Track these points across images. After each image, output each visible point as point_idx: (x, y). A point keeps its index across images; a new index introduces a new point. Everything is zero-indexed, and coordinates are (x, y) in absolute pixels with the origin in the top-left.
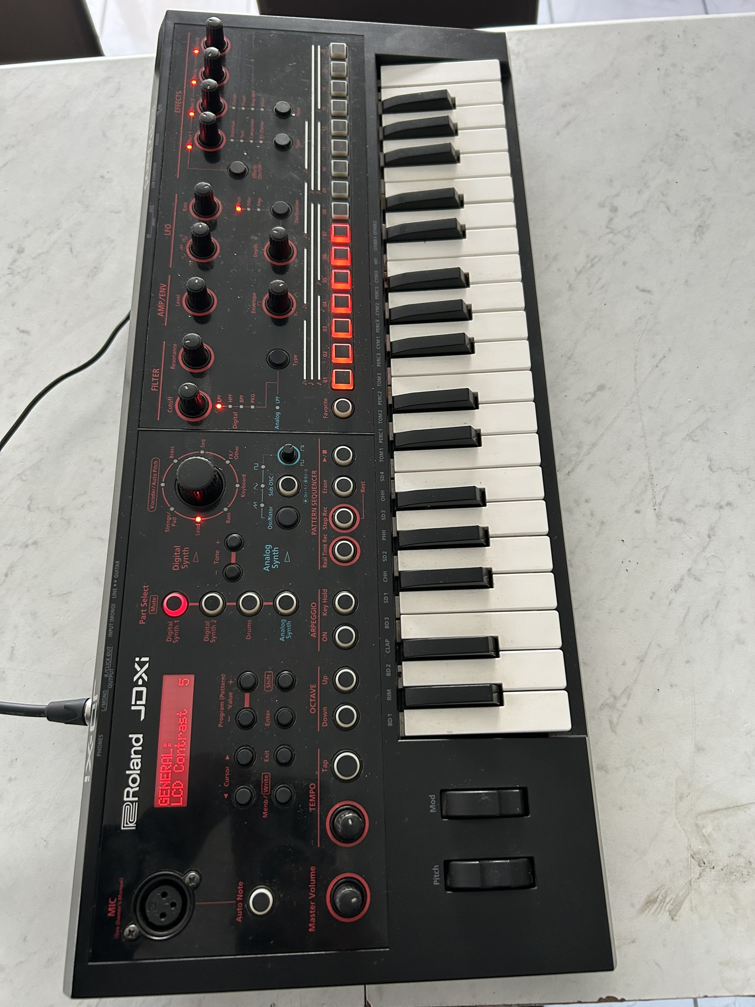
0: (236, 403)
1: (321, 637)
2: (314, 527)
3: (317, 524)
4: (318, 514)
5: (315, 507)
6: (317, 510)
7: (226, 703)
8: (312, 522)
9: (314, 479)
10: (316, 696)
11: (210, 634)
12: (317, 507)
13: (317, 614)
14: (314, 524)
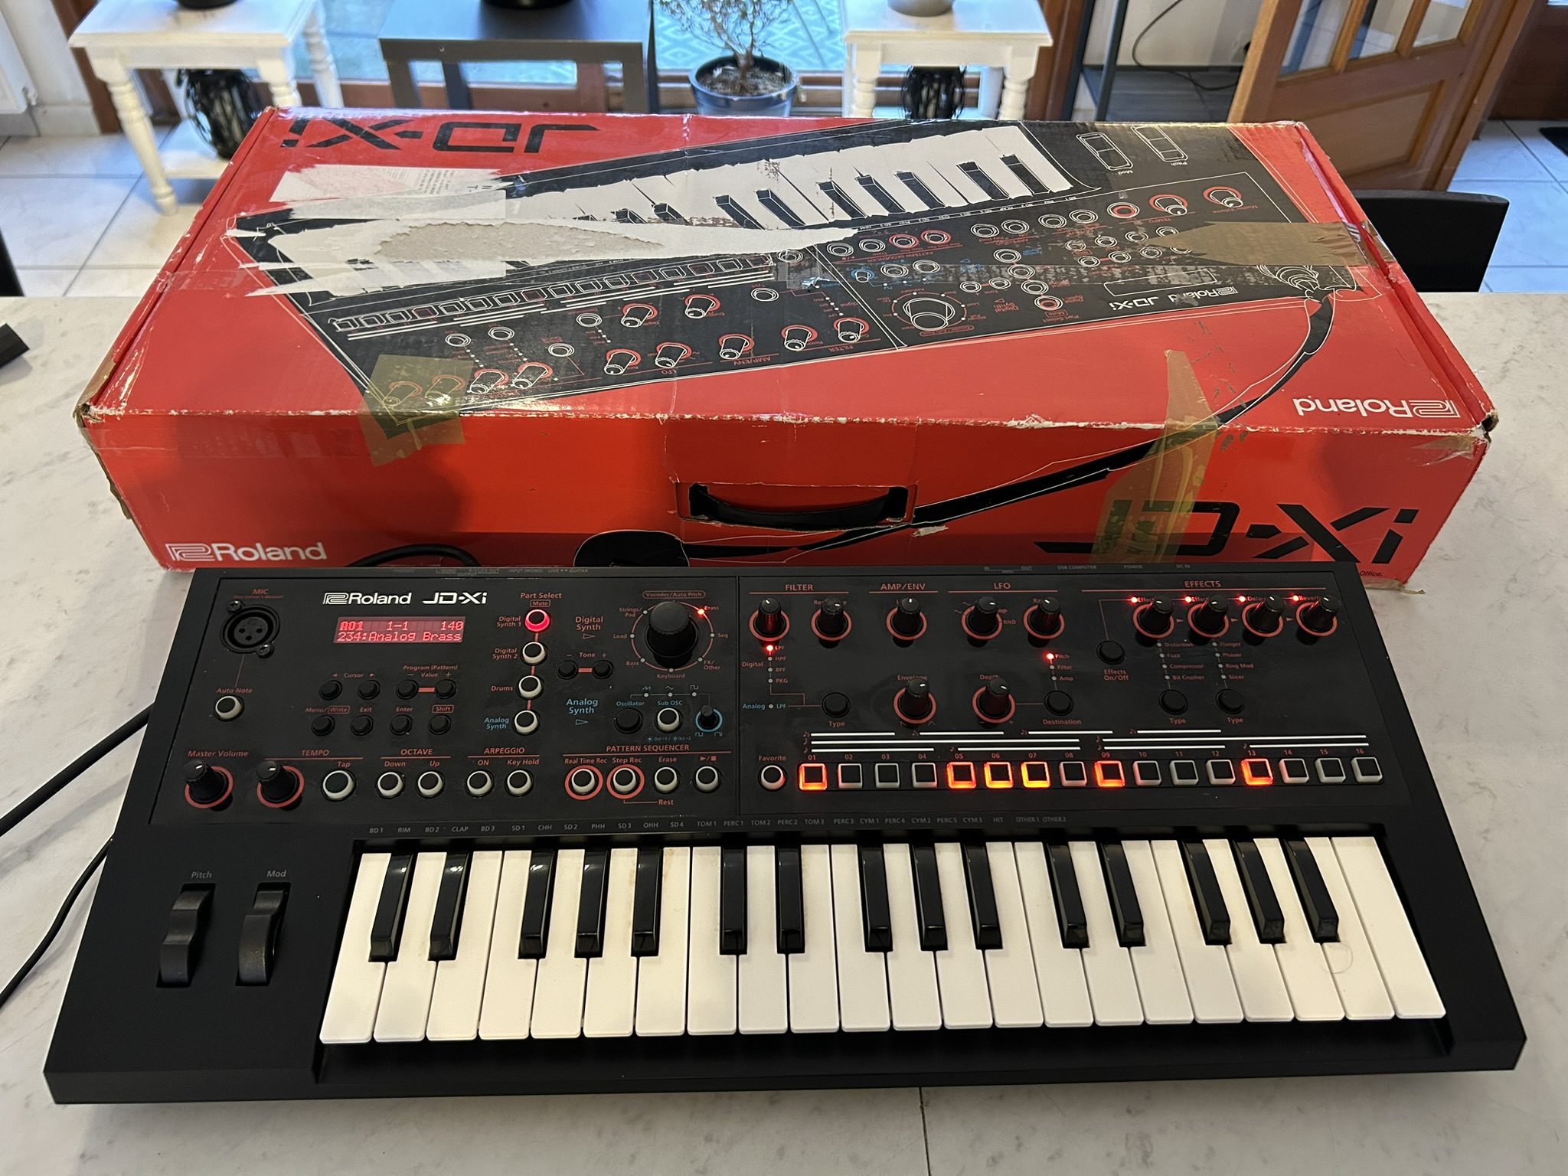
0: (774, 664)
1: (483, 759)
2: (616, 749)
3: (620, 751)
4: (632, 752)
5: (642, 749)
6: (638, 752)
7: (427, 672)
8: (623, 747)
9: (678, 748)
10: (419, 755)
11: (503, 654)
12: (642, 751)
13: (510, 754)
14: (621, 749)
